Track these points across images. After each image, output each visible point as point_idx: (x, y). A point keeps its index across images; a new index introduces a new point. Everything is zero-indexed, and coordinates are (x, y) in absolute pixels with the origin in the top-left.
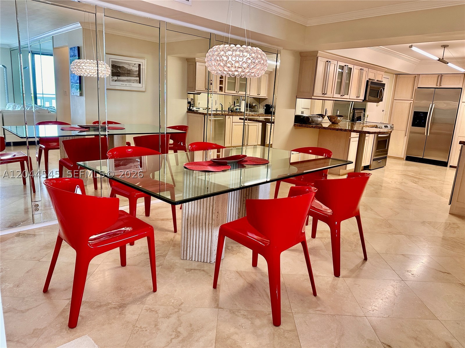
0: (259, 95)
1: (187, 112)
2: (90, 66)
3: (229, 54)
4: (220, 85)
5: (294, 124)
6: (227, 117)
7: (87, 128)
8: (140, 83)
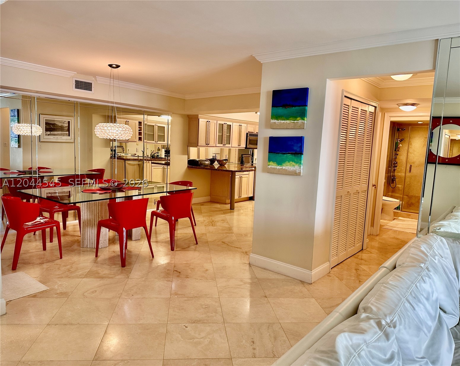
1: (110, 158)
2: (27, 128)
4: (139, 135)
5: (188, 166)
7: (24, 172)
8: (69, 136)
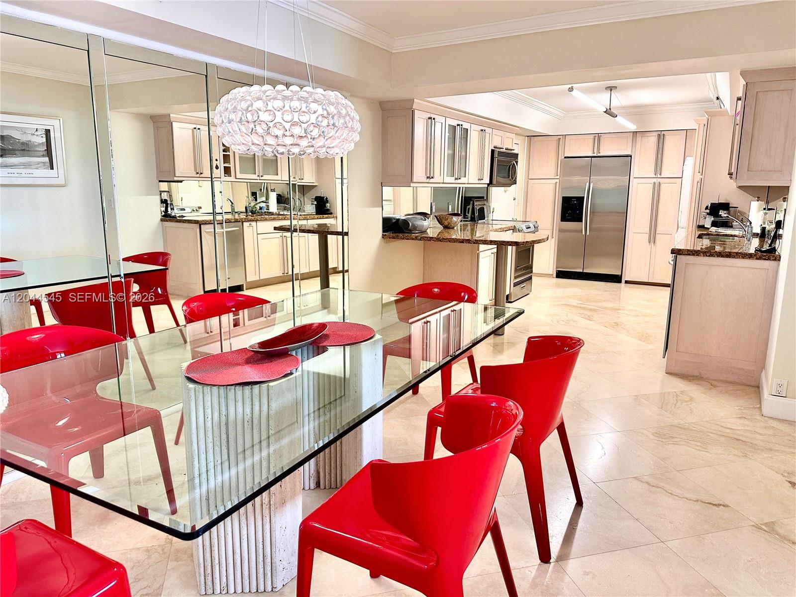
0: (302, 179)
1: (162, 220)
3: (276, 108)
4: (224, 163)
5: (383, 235)
6: (246, 224)
